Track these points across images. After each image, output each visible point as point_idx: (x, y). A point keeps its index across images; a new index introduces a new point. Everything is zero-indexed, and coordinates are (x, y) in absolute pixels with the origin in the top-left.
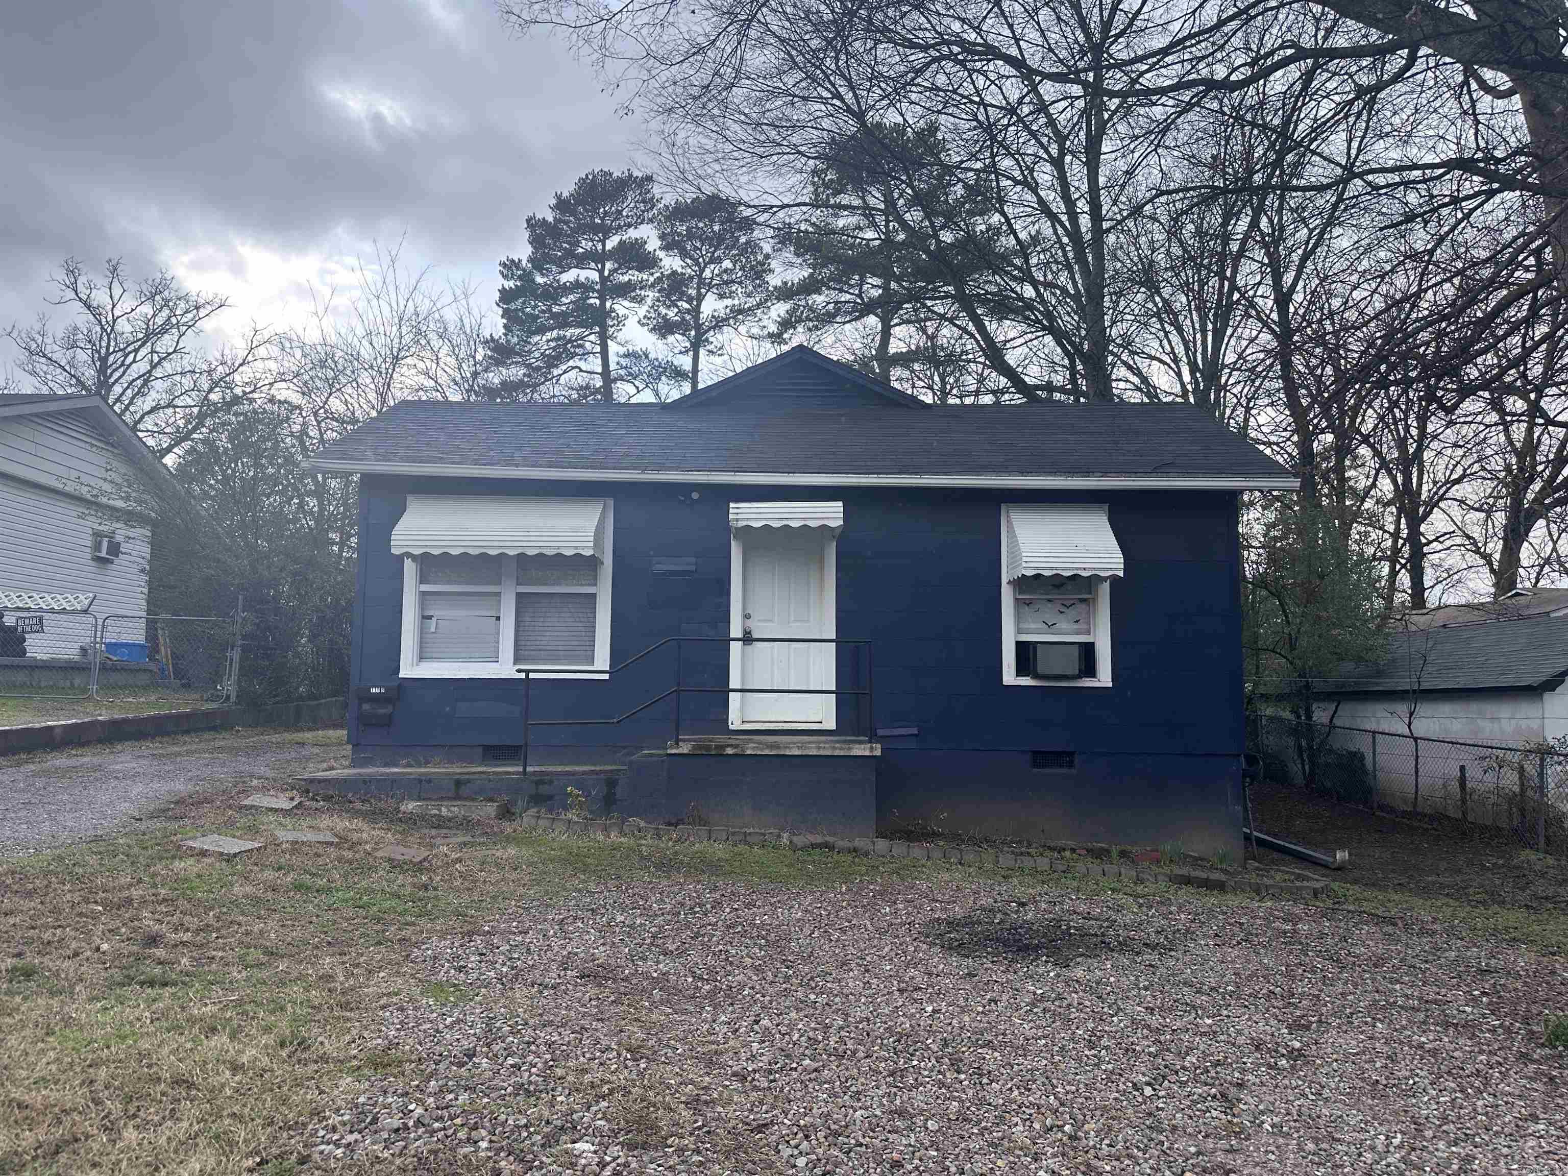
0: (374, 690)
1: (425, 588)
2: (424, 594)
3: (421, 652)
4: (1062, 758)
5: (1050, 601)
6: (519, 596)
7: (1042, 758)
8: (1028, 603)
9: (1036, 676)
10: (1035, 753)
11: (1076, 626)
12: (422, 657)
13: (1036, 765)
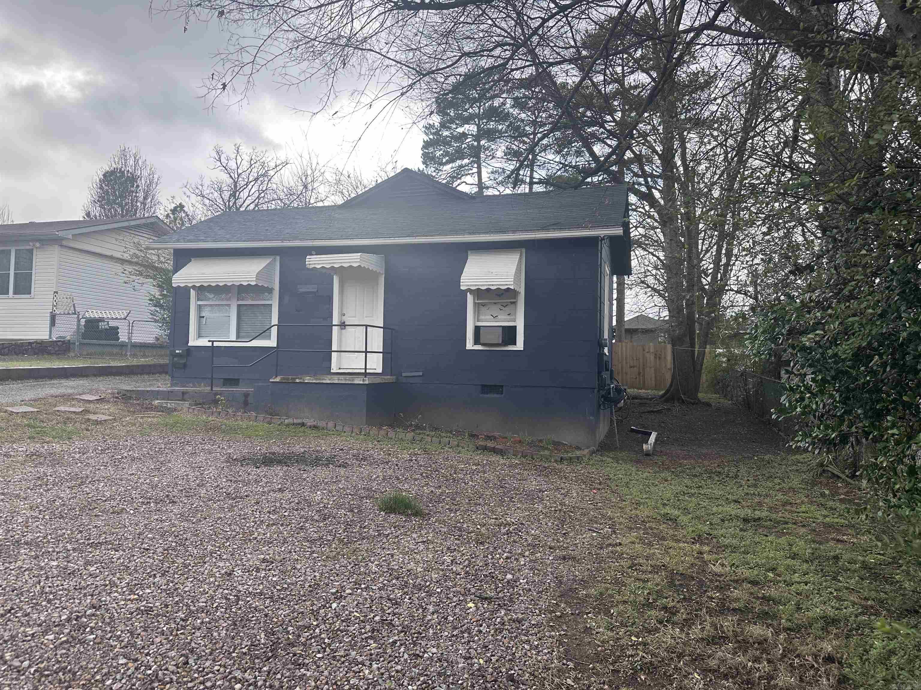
0: (177, 351)
1: (199, 303)
2: (200, 306)
3: (199, 334)
4: (496, 389)
5: (495, 303)
6: (239, 306)
7: (486, 389)
8: (484, 305)
9: (483, 345)
10: (483, 386)
11: (508, 317)
12: (200, 336)
13: (483, 392)
